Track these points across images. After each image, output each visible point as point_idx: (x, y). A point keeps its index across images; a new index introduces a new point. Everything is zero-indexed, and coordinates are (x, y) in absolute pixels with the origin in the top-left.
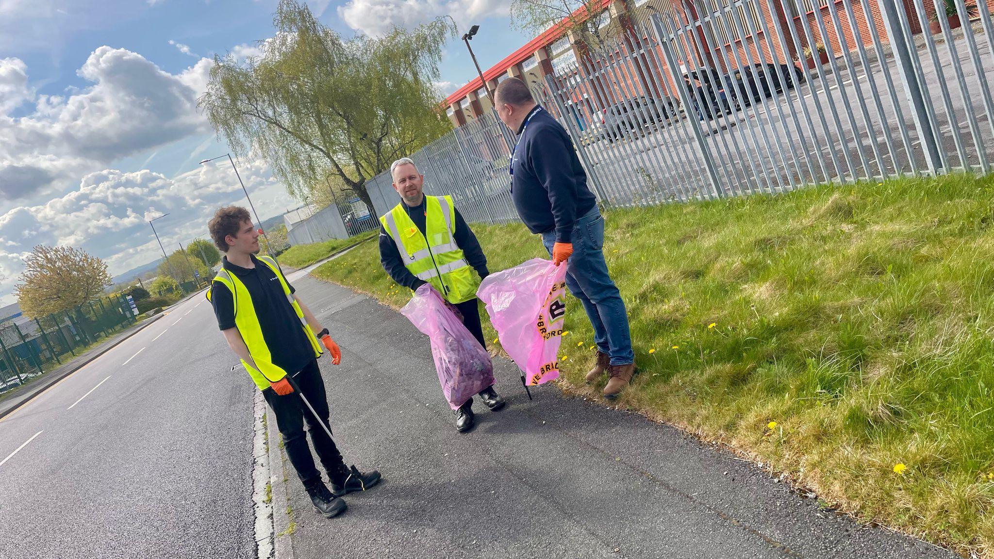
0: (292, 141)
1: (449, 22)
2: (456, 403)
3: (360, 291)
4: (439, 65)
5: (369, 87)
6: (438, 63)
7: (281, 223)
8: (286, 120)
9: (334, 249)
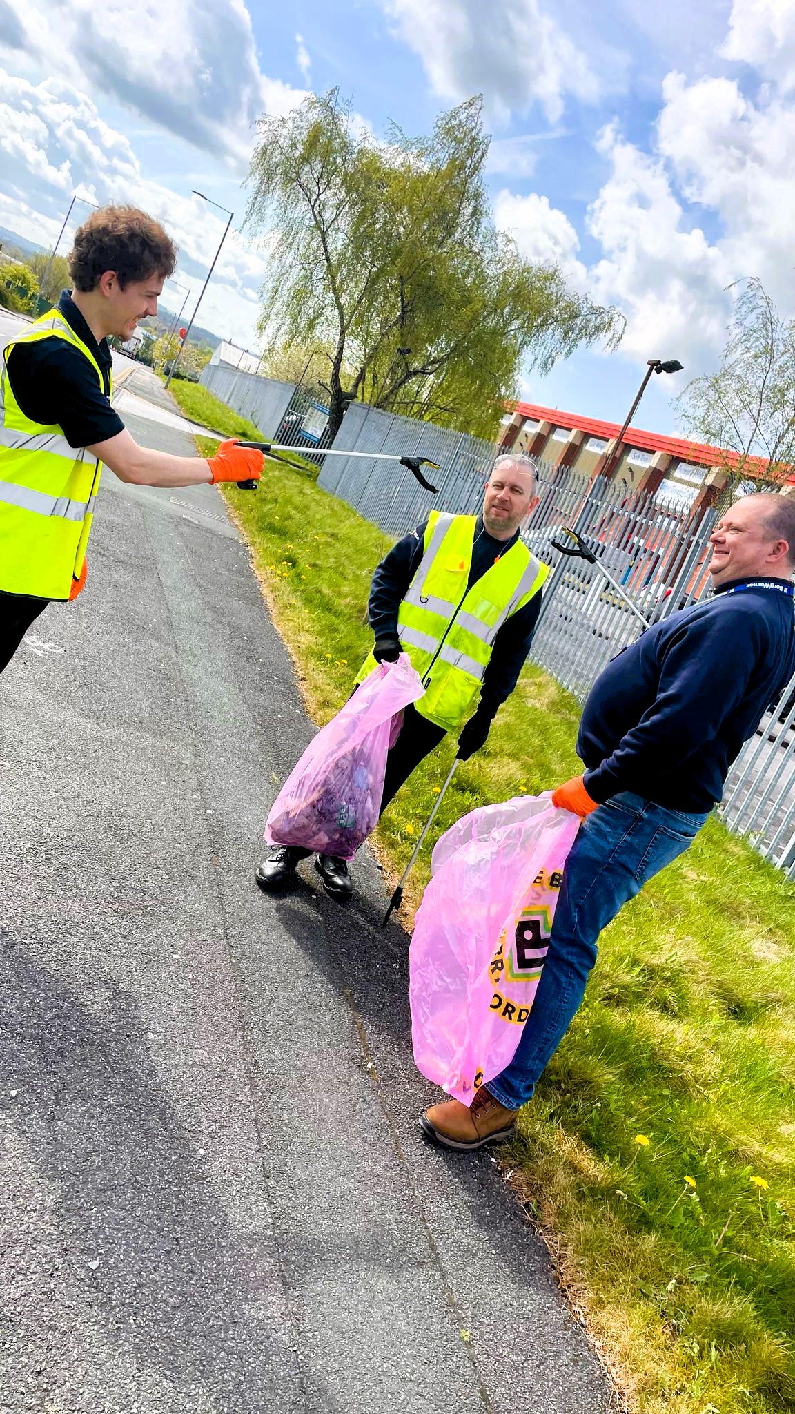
0: (320, 272)
1: (618, 325)
2: (277, 836)
3: (237, 522)
4: (560, 359)
5: (465, 301)
6: (562, 357)
7: (210, 345)
8: (338, 241)
9: (244, 435)
